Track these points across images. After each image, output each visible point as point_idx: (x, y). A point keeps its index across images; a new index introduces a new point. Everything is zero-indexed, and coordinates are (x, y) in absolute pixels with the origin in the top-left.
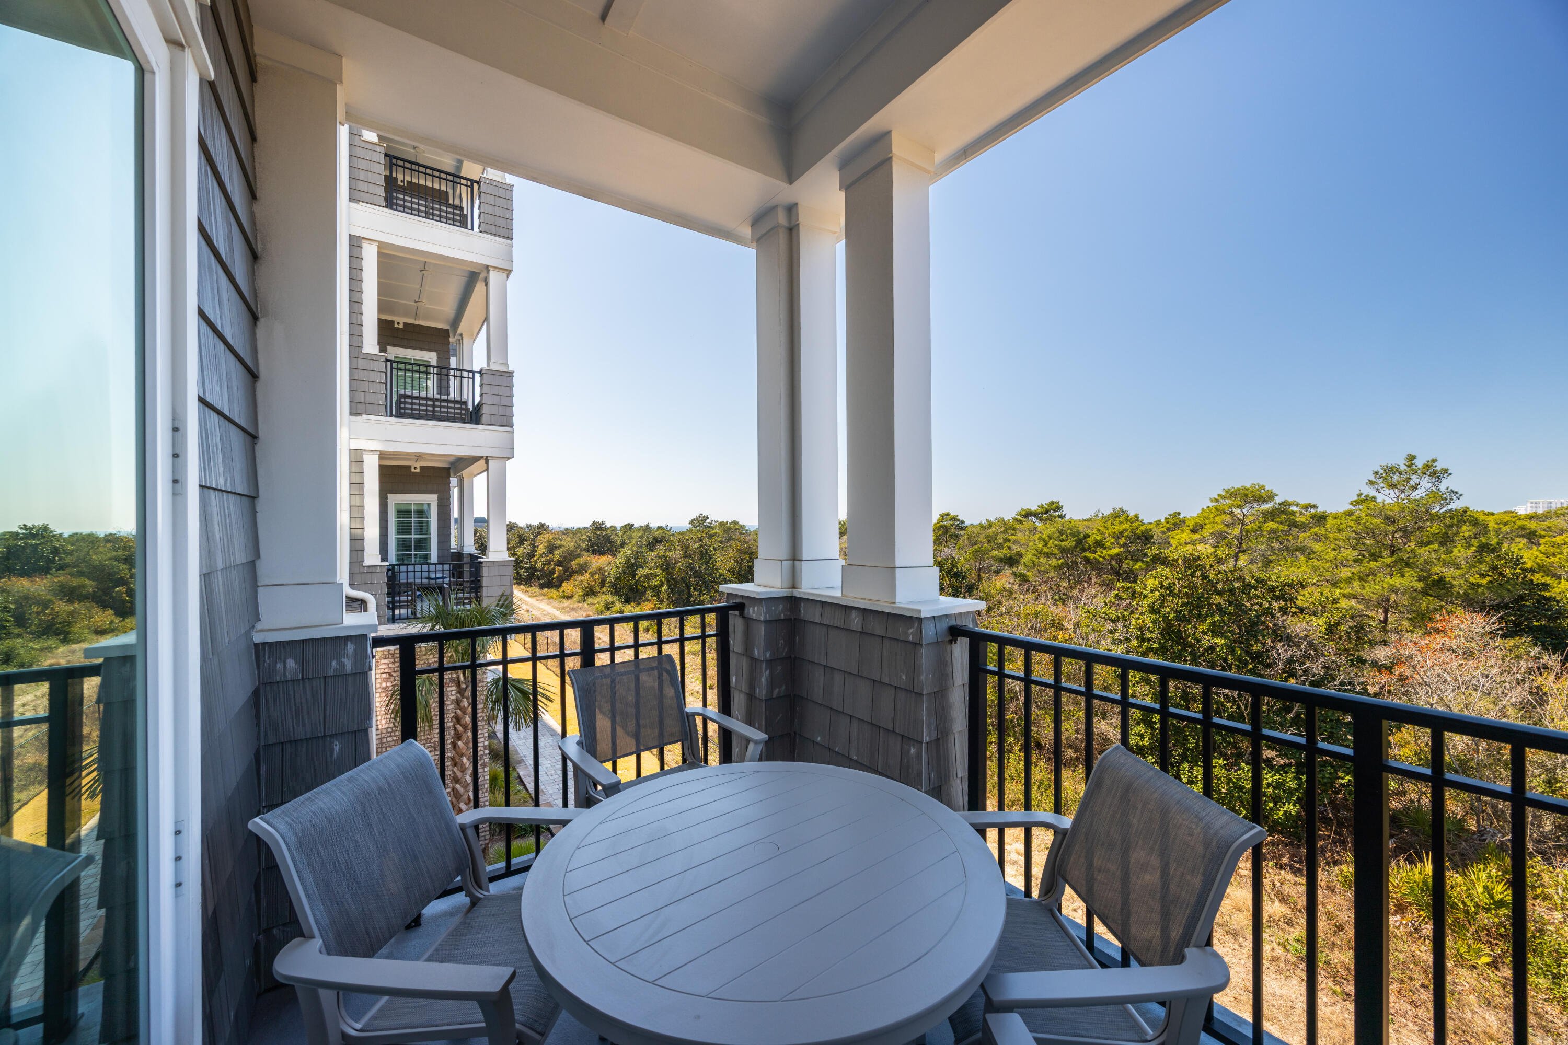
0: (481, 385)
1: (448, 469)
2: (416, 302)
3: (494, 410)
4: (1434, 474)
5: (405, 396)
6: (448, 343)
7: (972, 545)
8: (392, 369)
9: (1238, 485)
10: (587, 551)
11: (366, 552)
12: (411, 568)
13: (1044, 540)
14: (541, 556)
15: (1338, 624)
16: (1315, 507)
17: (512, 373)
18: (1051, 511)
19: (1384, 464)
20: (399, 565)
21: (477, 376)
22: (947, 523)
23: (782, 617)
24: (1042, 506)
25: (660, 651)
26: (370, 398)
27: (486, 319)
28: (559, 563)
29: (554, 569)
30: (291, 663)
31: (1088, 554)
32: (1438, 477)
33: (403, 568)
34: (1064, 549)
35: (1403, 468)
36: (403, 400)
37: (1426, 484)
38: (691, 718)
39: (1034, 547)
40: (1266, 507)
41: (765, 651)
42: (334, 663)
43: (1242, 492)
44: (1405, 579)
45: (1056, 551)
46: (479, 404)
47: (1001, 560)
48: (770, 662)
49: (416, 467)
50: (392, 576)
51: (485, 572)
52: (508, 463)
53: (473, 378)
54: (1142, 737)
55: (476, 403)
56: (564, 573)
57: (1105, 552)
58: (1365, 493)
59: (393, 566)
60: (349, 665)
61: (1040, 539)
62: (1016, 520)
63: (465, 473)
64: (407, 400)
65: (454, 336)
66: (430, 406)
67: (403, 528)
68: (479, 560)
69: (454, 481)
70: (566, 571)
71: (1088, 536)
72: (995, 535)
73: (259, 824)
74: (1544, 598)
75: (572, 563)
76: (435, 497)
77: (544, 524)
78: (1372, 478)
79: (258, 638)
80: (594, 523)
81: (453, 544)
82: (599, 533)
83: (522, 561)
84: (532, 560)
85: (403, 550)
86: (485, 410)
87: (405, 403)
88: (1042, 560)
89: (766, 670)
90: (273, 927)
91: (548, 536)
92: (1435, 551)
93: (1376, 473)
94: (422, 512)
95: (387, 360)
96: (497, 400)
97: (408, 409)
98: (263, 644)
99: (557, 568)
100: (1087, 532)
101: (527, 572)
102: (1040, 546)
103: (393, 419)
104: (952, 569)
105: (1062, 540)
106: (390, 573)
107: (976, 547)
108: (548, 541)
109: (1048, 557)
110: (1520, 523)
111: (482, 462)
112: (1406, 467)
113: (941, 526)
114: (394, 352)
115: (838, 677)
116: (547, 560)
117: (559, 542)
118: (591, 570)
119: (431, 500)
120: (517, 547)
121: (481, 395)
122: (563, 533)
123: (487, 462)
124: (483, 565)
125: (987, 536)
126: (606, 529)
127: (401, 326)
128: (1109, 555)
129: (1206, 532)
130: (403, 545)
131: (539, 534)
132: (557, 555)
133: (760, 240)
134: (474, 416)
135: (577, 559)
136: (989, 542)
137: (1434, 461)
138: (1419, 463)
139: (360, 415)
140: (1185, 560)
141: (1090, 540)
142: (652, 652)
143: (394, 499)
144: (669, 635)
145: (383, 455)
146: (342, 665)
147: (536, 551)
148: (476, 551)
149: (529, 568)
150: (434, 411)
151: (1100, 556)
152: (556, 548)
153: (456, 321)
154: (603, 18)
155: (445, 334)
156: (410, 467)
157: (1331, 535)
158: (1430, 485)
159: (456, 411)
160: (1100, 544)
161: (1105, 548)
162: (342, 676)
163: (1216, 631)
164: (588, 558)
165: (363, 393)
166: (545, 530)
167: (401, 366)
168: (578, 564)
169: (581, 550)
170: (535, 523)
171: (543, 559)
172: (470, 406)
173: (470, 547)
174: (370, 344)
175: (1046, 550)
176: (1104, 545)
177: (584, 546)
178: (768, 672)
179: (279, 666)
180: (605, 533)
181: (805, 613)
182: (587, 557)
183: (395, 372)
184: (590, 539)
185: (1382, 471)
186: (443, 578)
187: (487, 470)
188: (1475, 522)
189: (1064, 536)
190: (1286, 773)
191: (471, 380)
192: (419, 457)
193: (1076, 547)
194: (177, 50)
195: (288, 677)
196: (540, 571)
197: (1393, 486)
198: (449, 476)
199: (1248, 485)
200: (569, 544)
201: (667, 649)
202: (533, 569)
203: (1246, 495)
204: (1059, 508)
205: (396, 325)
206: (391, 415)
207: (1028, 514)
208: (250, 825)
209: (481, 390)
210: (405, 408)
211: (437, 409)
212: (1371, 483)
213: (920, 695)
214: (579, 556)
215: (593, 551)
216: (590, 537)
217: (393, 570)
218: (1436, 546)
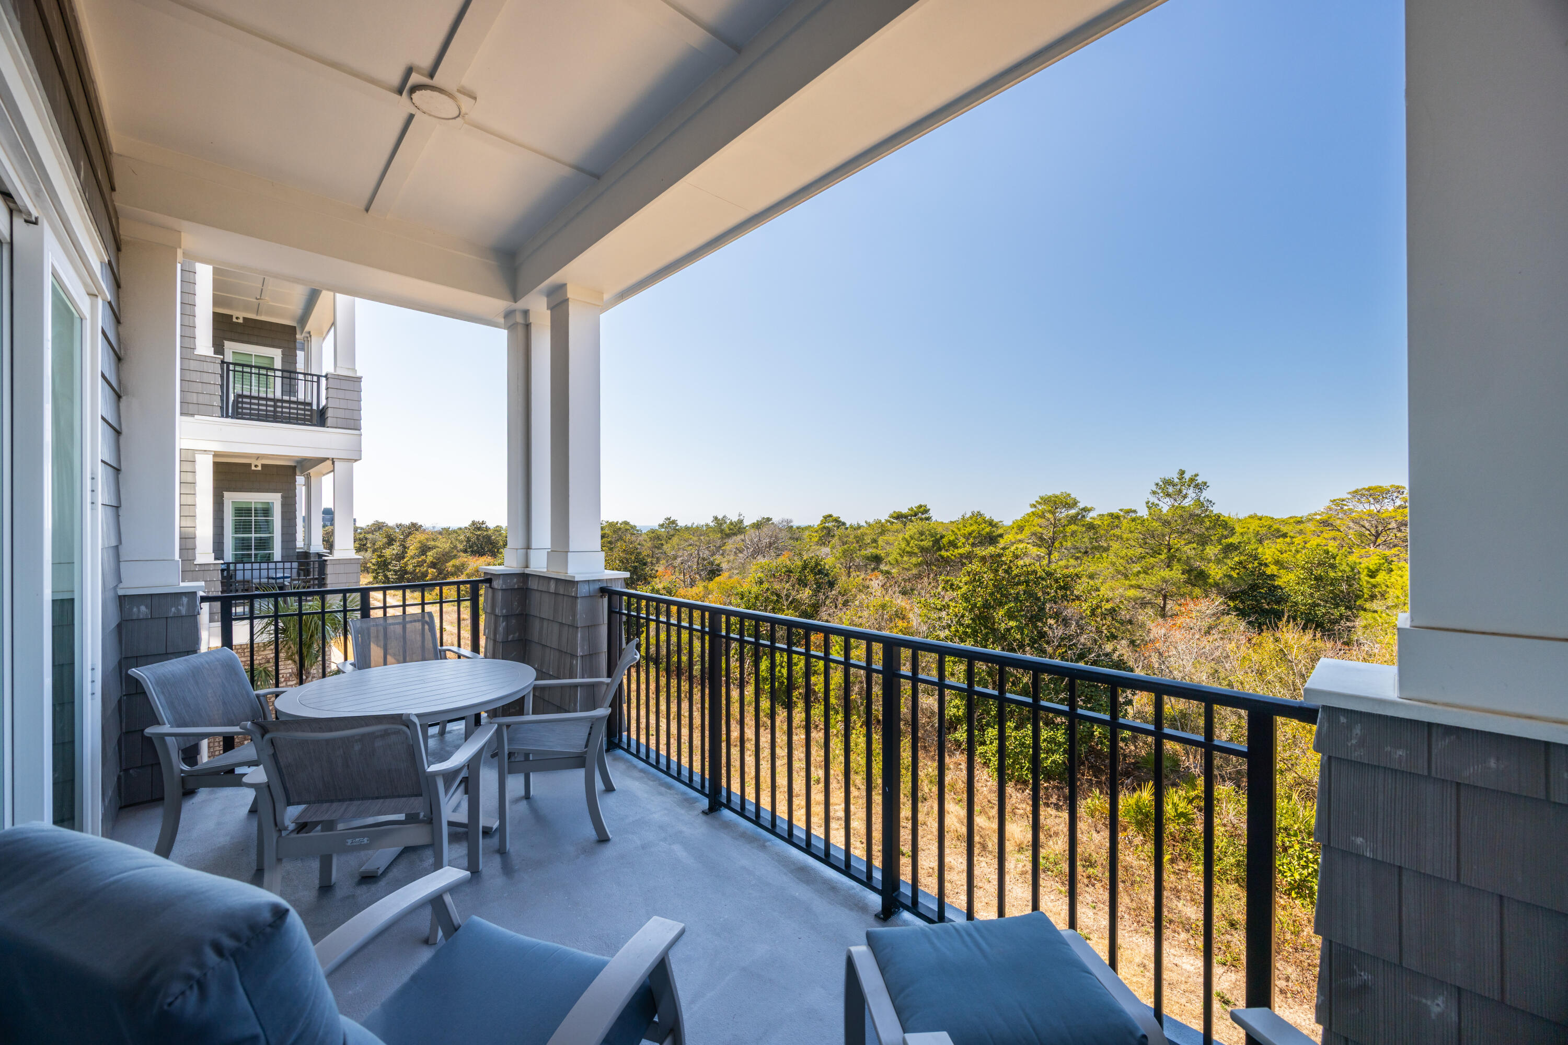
0: (327, 389)
1: (294, 468)
2: (257, 299)
3: (340, 414)
4: (1197, 486)
5: (242, 396)
6: (295, 341)
7: (843, 545)
8: (228, 370)
9: (1050, 493)
10: (465, 551)
11: (197, 551)
12: (248, 566)
13: (907, 541)
14: (412, 557)
15: (1098, 607)
16: (1135, 511)
17: (360, 378)
18: (921, 512)
19: (1162, 477)
20: (235, 563)
21: (323, 380)
22: (830, 525)
23: (516, 587)
24: (911, 509)
25: (423, 610)
26: (203, 399)
27: (334, 324)
28: (433, 565)
29: (427, 571)
30: (143, 608)
31: (943, 553)
32: (1200, 488)
33: (240, 566)
34: (923, 548)
35: (1176, 480)
36: (240, 400)
37: (1191, 493)
38: (442, 653)
39: (899, 547)
40: (1073, 512)
41: (502, 610)
42: (173, 609)
43: (1053, 499)
44: (1173, 572)
45: (916, 550)
46: (323, 408)
47: (868, 558)
48: (506, 617)
49: (257, 466)
50: (228, 576)
51: (329, 570)
52: (355, 465)
53: (318, 382)
54: (958, 707)
55: (321, 407)
56: (438, 576)
57: (956, 550)
58: (1151, 501)
59: (228, 564)
60: (183, 611)
61: (904, 539)
62: (889, 521)
63: (312, 471)
64: (244, 400)
65: (302, 333)
66: (270, 406)
67: (243, 526)
68: (324, 558)
69: (300, 480)
70: (440, 573)
71: (942, 537)
72: (863, 535)
73: (135, 671)
74: (1273, 586)
75: (447, 564)
76: (278, 496)
77: (416, 524)
78: (1154, 488)
79: (121, 592)
80: (474, 523)
81: (300, 544)
82: (479, 533)
83: (391, 563)
84: (402, 562)
85: (243, 550)
86: (330, 413)
87: (242, 403)
88: (905, 558)
89: (503, 622)
90: (130, 769)
91: (420, 537)
92: (1194, 548)
93: (1157, 484)
94: (267, 511)
95: (223, 362)
96: (343, 404)
97: (246, 408)
98: (125, 596)
99: (430, 570)
100: (944, 533)
101: (396, 575)
102: (903, 545)
103: (229, 420)
104: (816, 566)
105: (922, 540)
106: (225, 573)
107: (846, 547)
108: (420, 542)
109: (910, 556)
110: (1275, 527)
111: (329, 462)
112: (1178, 480)
113: (824, 527)
114: (231, 348)
115: (545, 623)
116: (418, 562)
117: (433, 543)
118: (468, 571)
119: (275, 499)
120: (384, 548)
121: (327, 398)
122: (440, 533)
123: (333, 463)
124: (328, 563)
125: (856, 537)
126: (487, 529)
127: (241, 321)
128: (959, 554)
129: (1027, 532)
130: (242, 545)
131: (410, 534)
132: (430, 556)
133: (511, 328)
134: (319, 418)
135: (454, 561)
136: (858, 542)
137: (1197, 475)
138: (1187, 476)
139: (192, 415)
140: (991, 556)
141: (945, 541)
142: (417, 610)
143: (232, 498)
144: (429, 600)
145: (216, 455)
146: (179, 610)
147: (406, 553)
148: (325, 551)
149: (399, 571)
150: (275, 411)
151: (952, 555)
152: (430, 549)
153: (304, 319)
154: (367, 210)
155: (290, 331)
156: (250, 465)
157: (1125, 536)
158: (1195, 495)
159: (299, 412)
160: (953, 544)
161: (957, 548)
162: (179, 617)
163: (1010, 616)
164: (466, 560)
165: (195, 394)
166: (417, 530)
167: (238, 368)
168: (453, 566)
169: (458, 551)
170: (407, 522)
171: (415, 561)
172: (315, 407)
173: (317, 546)
174: (204, 345)
175: (908, 549)
176: (956, 544)
177: (460, 547)
178: (504, 623)
179: (135, 610)
180: (485, 533)
181: (533, 584)
182: (463, 558)
183: (231, 373)
184: (468, 540)
185: (1161, 483)
186: (284, 578)
187: (333, 471)
188: (1225, 525)
189: (923, 537)
190: (1058, 730)
191: (315, 384)
192: (258, 457)
193: (933, 546)
194: (94, 298)
195: (141, 617)
196: (411, 573)
197: (1168, 495)
198: (294, 474)
199: (1058, 493)
200: (443, 545)
201: (428, 608)
202: (402, 573)
203: (1055, 502)
204: (926, 511)
205: (234, 320)
206: (227, 416)
207: (899, 517)
208: (129, 672)
209: (327, 393)
210: (242, 408)
211: (279, 410)
212: (1154, 493)
213: (577, 628)
214: (455, 557)
215: (472, 552)
216: (468, 538)
217: (228, 569)
218: (1195, 545)
